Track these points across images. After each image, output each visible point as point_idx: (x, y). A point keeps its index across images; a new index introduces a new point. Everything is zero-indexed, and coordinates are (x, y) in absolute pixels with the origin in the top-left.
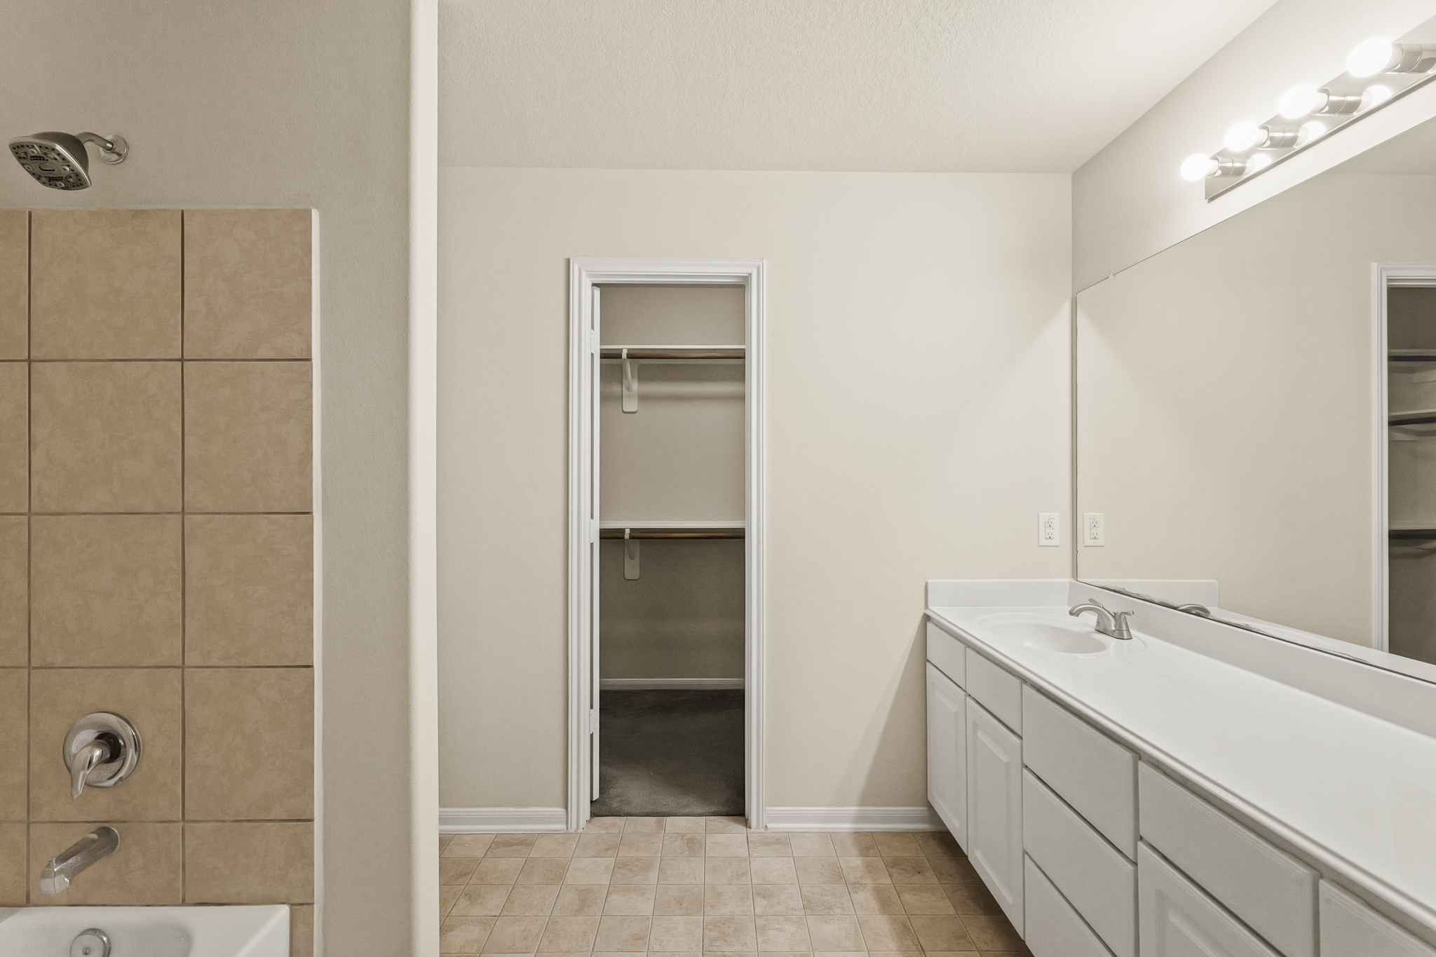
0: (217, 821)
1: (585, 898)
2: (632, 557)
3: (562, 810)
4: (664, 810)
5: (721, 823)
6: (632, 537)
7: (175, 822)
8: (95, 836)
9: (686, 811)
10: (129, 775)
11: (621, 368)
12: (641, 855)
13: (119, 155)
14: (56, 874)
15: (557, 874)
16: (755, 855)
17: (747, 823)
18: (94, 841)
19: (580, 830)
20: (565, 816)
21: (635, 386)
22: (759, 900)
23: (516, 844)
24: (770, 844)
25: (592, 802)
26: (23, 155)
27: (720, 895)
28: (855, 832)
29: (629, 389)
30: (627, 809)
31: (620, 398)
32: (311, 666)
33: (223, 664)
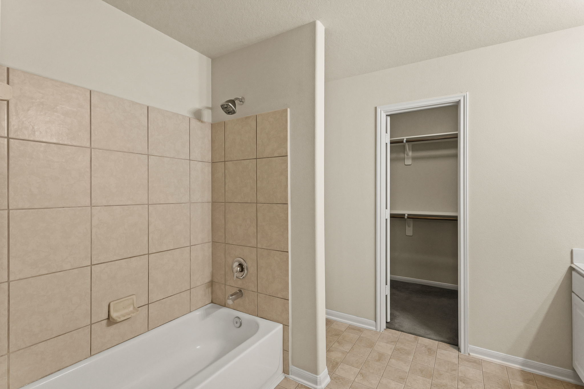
0: (265, 294)
1: (381, 357)
2: (409, 226)
3: (374, 322)
4: (418, 333)
5: (446, 346)
6: (408, 218)
7: (255, 292)
8: (238, 291)
9: (429, 336)
10: (246, 276)
11: (404, 147)
12: (406, 348)
13: (243, 102)
14: (230, 299)
15: (371, 345)
16: (461, 364)
17: (459, 350)
18: (238, 292)
19: (381, 332)
20: (375, 325)
21: (410, 154)
22: (461, 383)
23: (356, 330)
24: (470, 362)
25: (387, 322)
26: (223, 108)
27: (441, 374)
28: (522, 371)
29: (407, 155)
30: (401, 329)
31: (404, 159)
32: (288, 252)
33: (266, 248)
